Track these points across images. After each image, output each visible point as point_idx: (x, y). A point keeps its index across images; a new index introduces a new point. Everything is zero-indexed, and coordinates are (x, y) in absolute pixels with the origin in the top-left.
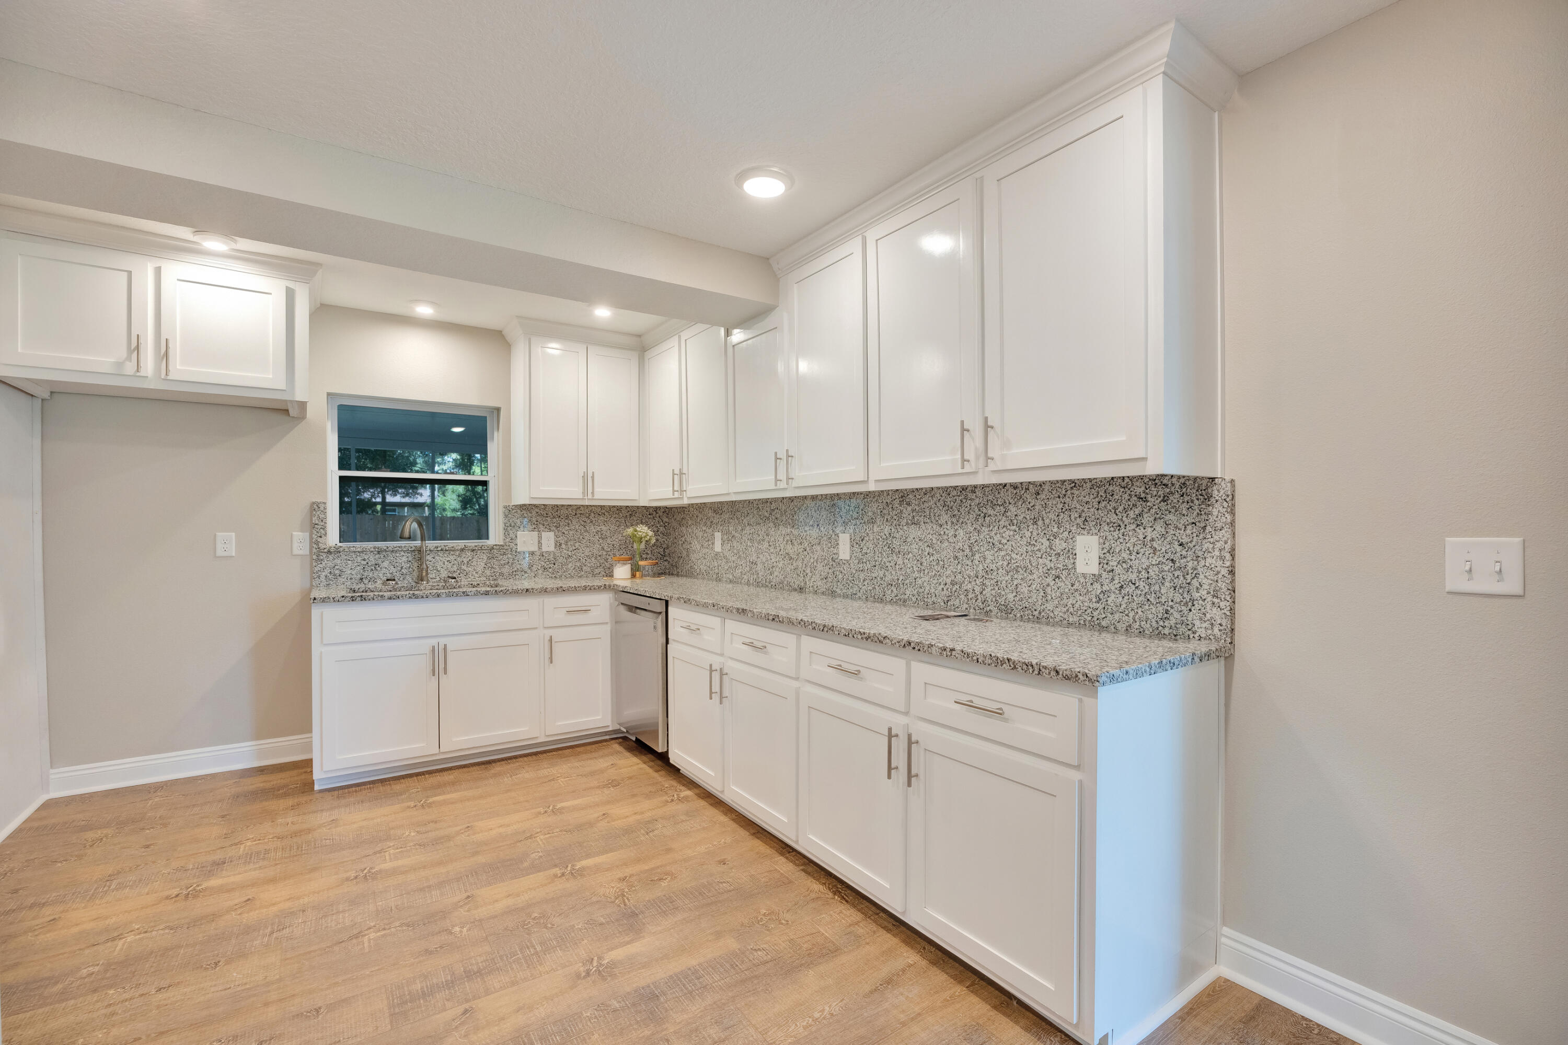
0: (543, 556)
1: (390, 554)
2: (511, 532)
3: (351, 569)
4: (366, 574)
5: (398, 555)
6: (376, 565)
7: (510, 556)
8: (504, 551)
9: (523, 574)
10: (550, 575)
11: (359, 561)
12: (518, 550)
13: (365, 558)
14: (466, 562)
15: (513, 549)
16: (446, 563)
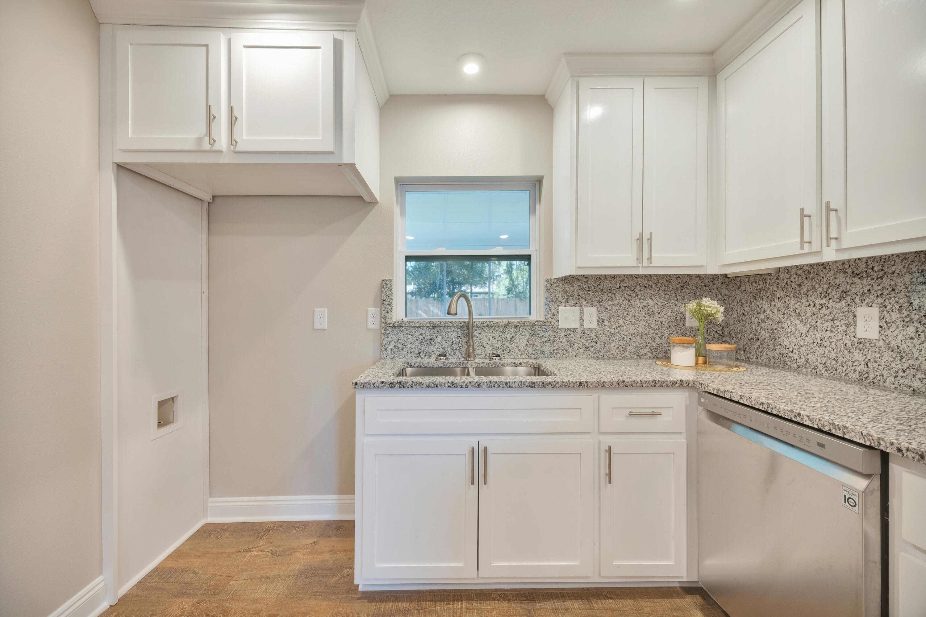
0: (584, 333)
1: (442, 329)
2: (552, 307)
3: (411, 343)
4: (422, 348)
5: (449, 330)
6: (431, 339)
7: (551, 333)
8: (546, 327)
9: (565, 352)
10: (592, 354)
11: (417, 335)
12: (560, 327)
13: (422, 332)
14: (509, 338)
15: (555, 325)
16: (491, 339)
